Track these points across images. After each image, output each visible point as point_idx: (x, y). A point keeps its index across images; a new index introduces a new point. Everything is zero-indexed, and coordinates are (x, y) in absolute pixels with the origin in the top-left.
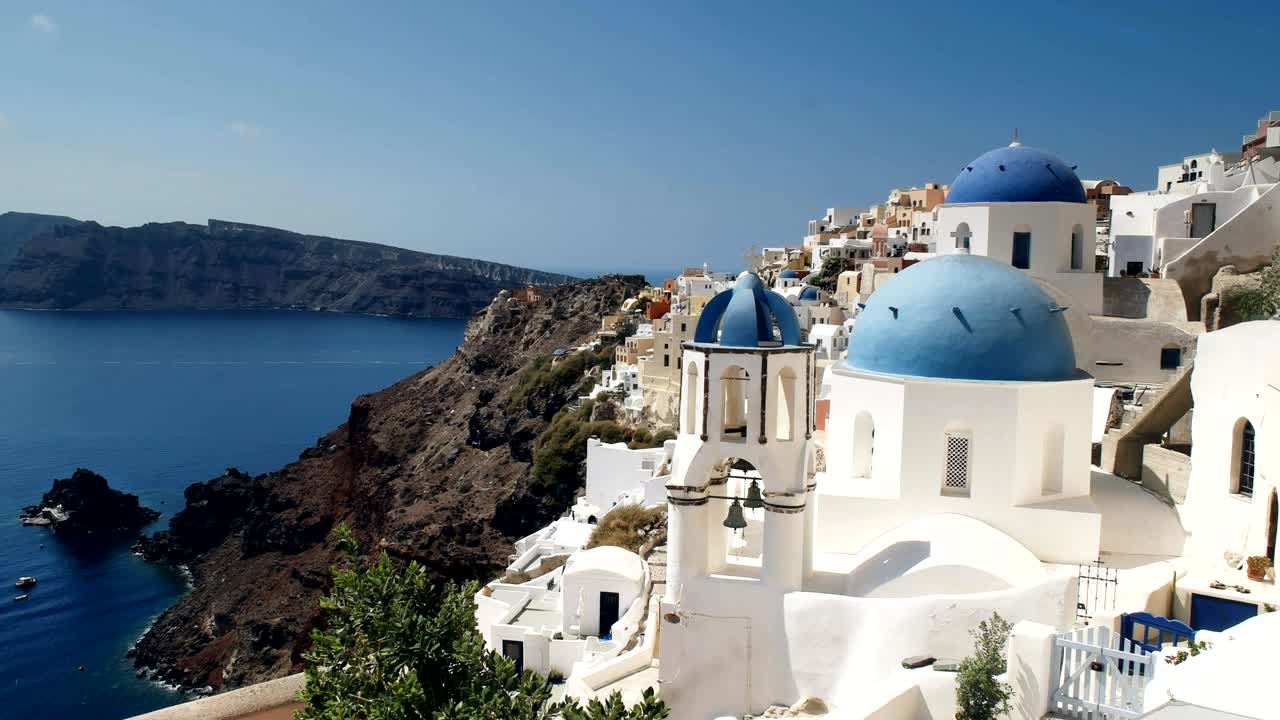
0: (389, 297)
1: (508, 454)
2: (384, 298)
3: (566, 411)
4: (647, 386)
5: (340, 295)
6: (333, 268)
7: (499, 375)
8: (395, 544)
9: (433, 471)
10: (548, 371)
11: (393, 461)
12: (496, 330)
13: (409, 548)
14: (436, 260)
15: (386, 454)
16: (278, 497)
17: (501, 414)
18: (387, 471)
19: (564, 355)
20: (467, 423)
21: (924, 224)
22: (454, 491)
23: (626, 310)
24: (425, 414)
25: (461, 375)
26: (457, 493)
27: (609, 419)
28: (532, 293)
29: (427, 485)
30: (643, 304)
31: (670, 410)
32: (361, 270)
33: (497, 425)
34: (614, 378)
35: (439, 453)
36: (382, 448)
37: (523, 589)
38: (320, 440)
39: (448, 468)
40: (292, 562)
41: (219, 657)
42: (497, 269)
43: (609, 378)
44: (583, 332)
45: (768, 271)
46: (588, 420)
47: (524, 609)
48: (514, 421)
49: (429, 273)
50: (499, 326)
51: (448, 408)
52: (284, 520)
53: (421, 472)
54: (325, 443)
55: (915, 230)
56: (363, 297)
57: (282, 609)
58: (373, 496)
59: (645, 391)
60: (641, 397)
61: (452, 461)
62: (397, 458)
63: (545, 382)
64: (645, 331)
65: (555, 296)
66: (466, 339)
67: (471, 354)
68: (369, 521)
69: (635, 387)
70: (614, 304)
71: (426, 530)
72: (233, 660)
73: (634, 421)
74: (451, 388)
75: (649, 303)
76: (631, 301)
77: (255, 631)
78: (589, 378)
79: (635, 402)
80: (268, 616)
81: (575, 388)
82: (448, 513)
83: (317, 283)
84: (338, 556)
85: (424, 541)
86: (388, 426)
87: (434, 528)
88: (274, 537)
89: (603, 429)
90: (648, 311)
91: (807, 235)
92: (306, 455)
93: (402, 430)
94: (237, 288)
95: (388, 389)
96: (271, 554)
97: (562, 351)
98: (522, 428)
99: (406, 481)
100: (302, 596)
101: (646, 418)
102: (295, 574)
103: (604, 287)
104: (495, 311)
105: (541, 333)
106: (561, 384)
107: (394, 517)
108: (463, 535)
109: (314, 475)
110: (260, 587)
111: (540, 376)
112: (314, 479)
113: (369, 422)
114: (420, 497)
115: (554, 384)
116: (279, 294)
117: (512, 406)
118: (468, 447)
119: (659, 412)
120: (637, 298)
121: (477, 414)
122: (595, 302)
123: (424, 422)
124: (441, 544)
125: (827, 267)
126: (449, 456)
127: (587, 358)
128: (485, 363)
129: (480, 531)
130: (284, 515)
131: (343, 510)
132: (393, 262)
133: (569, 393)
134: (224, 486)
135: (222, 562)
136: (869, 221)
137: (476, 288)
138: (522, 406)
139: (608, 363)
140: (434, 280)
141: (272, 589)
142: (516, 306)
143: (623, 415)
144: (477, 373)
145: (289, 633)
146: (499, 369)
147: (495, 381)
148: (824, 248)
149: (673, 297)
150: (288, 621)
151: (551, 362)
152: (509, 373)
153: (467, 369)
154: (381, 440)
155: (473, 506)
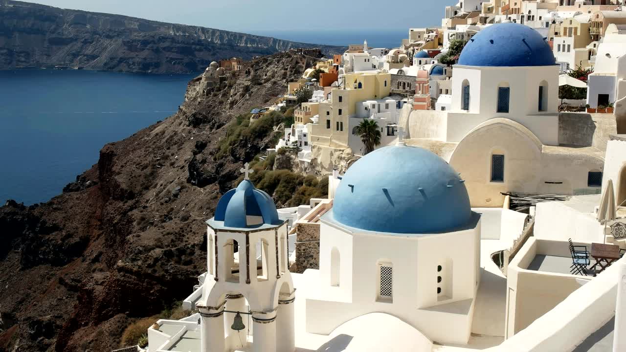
0: (132, 58)
1: (218, 191)
2: (129, 58)
3: (258, 160)
4: (315, 143)
5: (93, 57)
6: (87, 36)
7: (211, 129)
8: (129, 265)
9: (162, 204)
10: (247, 126)
11: (131, 196)
12: (208, 93)
13: (140, 267)
14: (169, 28)
15: (126, 191)
16: (46, 223)
17: (212, 160)
18: (127, 204)
19: (259, 114)
20: (187, 165)
21: (530, 12)
22: (177, 220)
23: (306, 77)
24: (155, 159)
25: (183, 129)
26: (179, 222)
27: (287, 168)
28: (236, 63)
29: (157, 215)
30: (317, 74)
31: (331, 162)
32: (109, 37)
33: (210, 168)
34: (294, 134)
35: (166, 190)
36: (124, 186)
37: (182, 324)
38: (78, 177)
39: (173, 201)
40: (59, 272)
41: (6, 345)
42: (217, 34)
43: (289, 134)
44: (273, 95)
45: (412, 48)
46: (271, 169)
47: (181, 338)
48: (221, 165)
49: (163, 39)
50: (210, 90)
51: (173, 155)
52: (52, 240)
53: (153, 205)
54: (82, 179)
55: (523, 17)
56: (112, 59)
57: (52, 308)
58: (117, 223)
59: (313, 147)
60: (310, 151)
61: (176, 196)
62: (135, 194)
63: (244, 136)
64: (318, 96)
65: (252, 66)
66: (186, 100)
67: (190, 111)
68: (115, 242)
69: (306, 144)
70: (298, 72)
71: (152, 253)
72: (16, 347)
73: (306, 169)
74: (176, 139)
75: (321, 74)
76: (310, 71)
77: (32, 326)
78: (277, 132)
79: (306, 155)
80: (42, 313)
81: (266, 140)
82: (172, 237)
83: (75, 47)
84: (94, 267)
85: (150, 262)
86: (127, 169)
87: (158, 252)
88: (44, 253)
89: (282, 176)
90: (321, 80)
91: (444, 18)
92: (68, 189)
93: (138, 172)
94: (11, 53)
95: (127, 139)
96: (43, 266)
97: (257, 110)
98: (227, 171)
99: (141, 212)
100: (67, 298)
101: (314, 167)
102: (61, 281)
103: (290, 59)
104: (207, 78)
105: (243, 95)
106: (256, 137)
107: (131, 241)
108: (179, 256)
109: (75, 205)
110: (35, 292)
111: (241, 130)
112: (74, 208)
113: (113, 166)
114: (152, 224)
115: (251, 137)
116: (45, 57)
117: (221, 153)
118: (188, 185)
119: (323, 164)
120: (315, 68)
121: (194, 160)
122: (283, 71)
123: (155, 165)
124: (163, 264)
125: (453, 48)
126: (173, 192)
127: (275, 117)
128: (201, 119)
129: (192, 253)
130: (52, 236)
131: (96, 232)
132: (135, 30)
133: (262, 144)
134: (5, 214)
135: (5, 273)
136: (489, 9)
137: (200, 50)
138: (228, 154)
139: (290, 121)
140: (167, 44)
141: (44, 293)
142: (223, 74)
143: (297, 165)
144: (194, 127)
145: (58, 327)
146: (211, 123)
147: (208, 133)
148: (453, 32)
149: (340, 69)
150: (56, 317)
151: (249, 119)
152: (219, 127)
153: (187, 123)
154: (122, 180)
155: (191, 231)
